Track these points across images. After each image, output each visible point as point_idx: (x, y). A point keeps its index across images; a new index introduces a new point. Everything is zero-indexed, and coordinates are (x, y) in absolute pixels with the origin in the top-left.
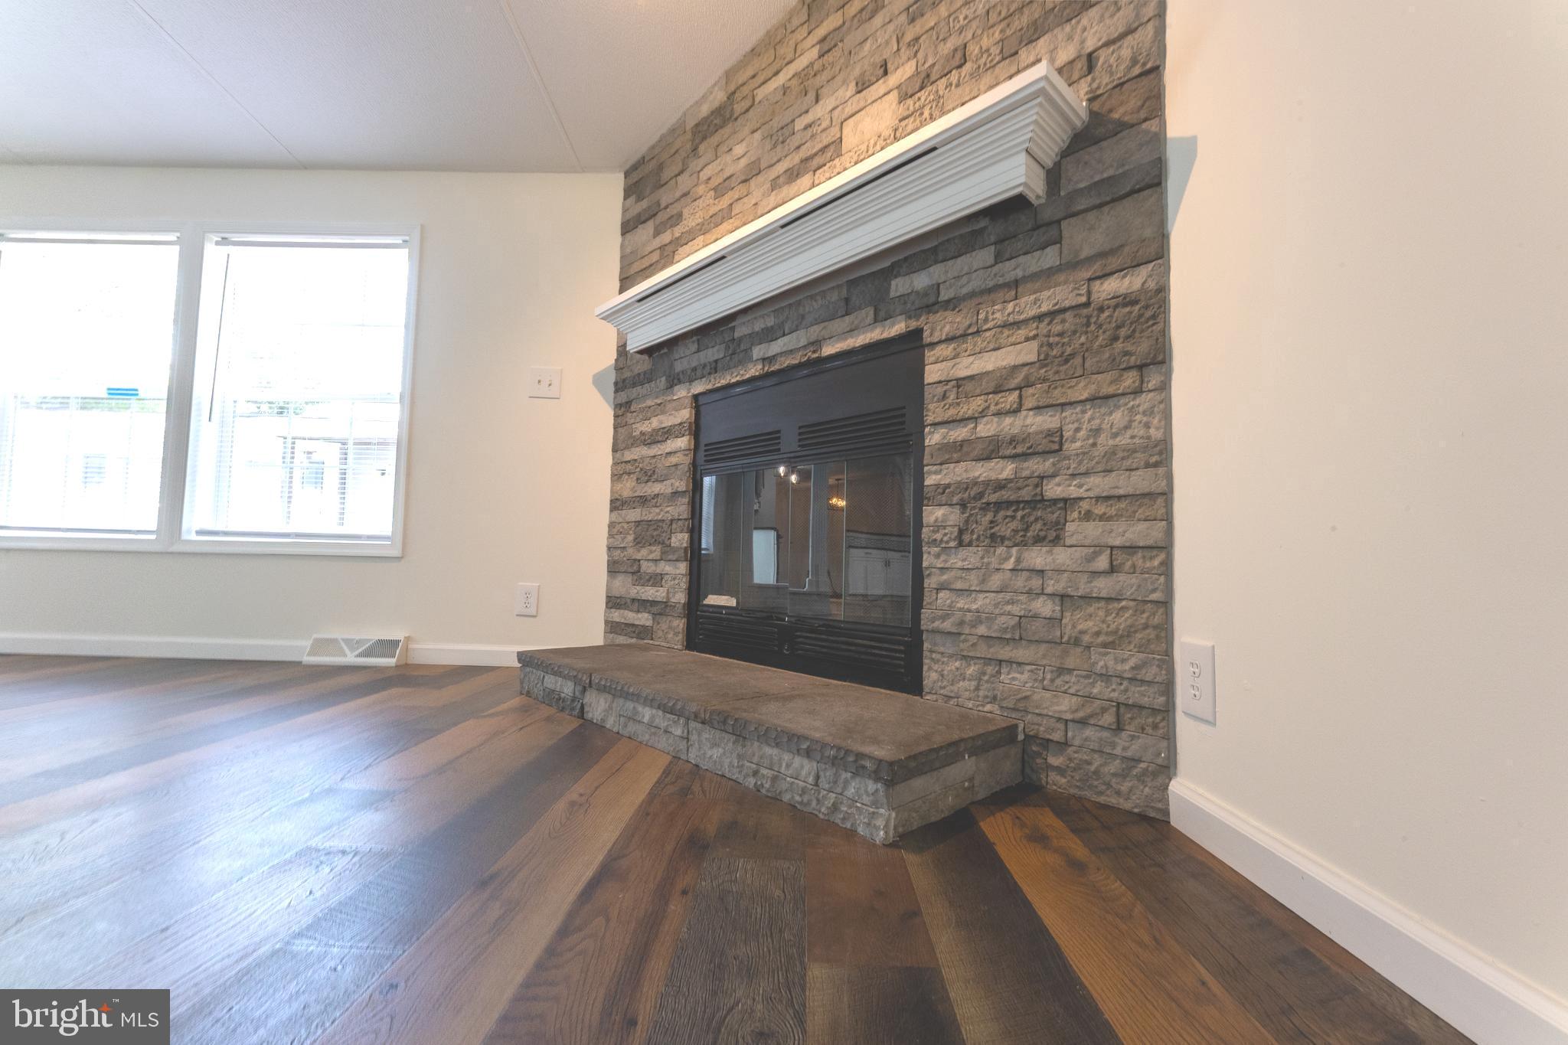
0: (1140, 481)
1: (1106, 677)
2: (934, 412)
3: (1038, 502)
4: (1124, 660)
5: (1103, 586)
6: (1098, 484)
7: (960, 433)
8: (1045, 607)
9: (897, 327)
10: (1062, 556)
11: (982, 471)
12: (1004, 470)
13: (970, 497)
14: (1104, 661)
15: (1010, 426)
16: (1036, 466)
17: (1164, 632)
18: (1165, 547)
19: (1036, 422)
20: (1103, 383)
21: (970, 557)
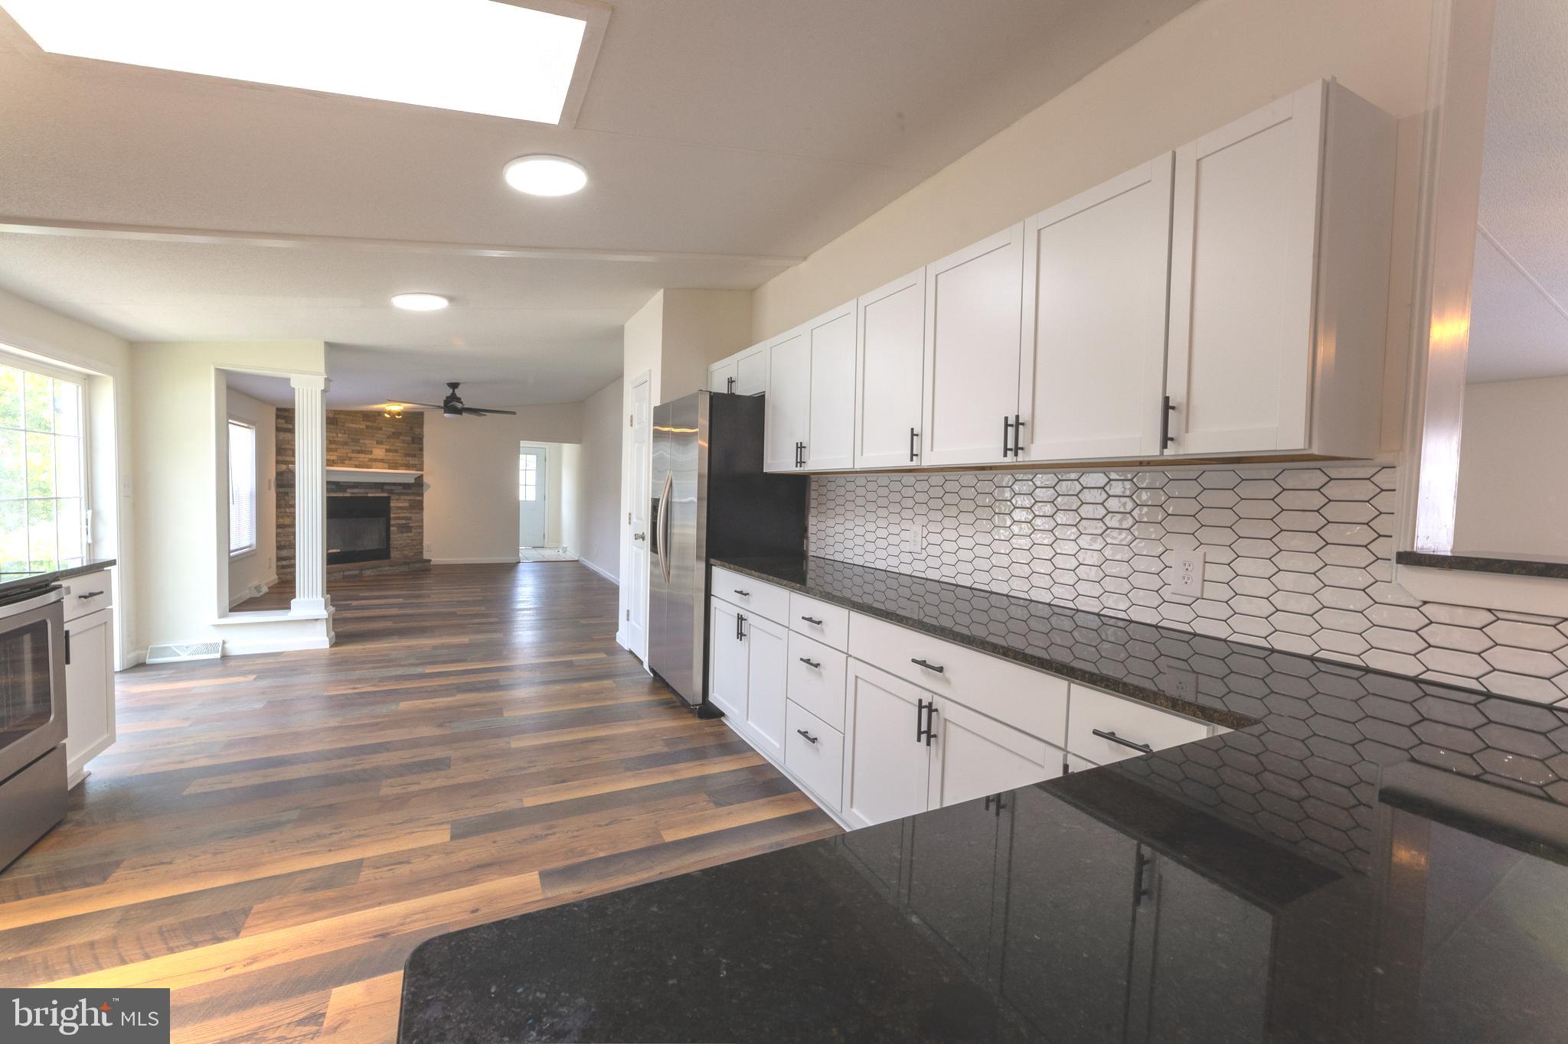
0: (419, 524)
1: (416, 549)
2: (392, 511)
3: (410, 526)
5: (416, 538)
6: (417, 524)
7: (397, 515)
8: (409, 541)
9: (386, 495)
10: (411, 534)
11: (400, 522)
12: (404, 522)
13: (399, 526)
14: (416, 547)
15: (404, 515)
16: (409, 521)
17: (422, 543)
18: (422, 532)
19: (408, 515)
20: (417, 511)
21: (399, 535)
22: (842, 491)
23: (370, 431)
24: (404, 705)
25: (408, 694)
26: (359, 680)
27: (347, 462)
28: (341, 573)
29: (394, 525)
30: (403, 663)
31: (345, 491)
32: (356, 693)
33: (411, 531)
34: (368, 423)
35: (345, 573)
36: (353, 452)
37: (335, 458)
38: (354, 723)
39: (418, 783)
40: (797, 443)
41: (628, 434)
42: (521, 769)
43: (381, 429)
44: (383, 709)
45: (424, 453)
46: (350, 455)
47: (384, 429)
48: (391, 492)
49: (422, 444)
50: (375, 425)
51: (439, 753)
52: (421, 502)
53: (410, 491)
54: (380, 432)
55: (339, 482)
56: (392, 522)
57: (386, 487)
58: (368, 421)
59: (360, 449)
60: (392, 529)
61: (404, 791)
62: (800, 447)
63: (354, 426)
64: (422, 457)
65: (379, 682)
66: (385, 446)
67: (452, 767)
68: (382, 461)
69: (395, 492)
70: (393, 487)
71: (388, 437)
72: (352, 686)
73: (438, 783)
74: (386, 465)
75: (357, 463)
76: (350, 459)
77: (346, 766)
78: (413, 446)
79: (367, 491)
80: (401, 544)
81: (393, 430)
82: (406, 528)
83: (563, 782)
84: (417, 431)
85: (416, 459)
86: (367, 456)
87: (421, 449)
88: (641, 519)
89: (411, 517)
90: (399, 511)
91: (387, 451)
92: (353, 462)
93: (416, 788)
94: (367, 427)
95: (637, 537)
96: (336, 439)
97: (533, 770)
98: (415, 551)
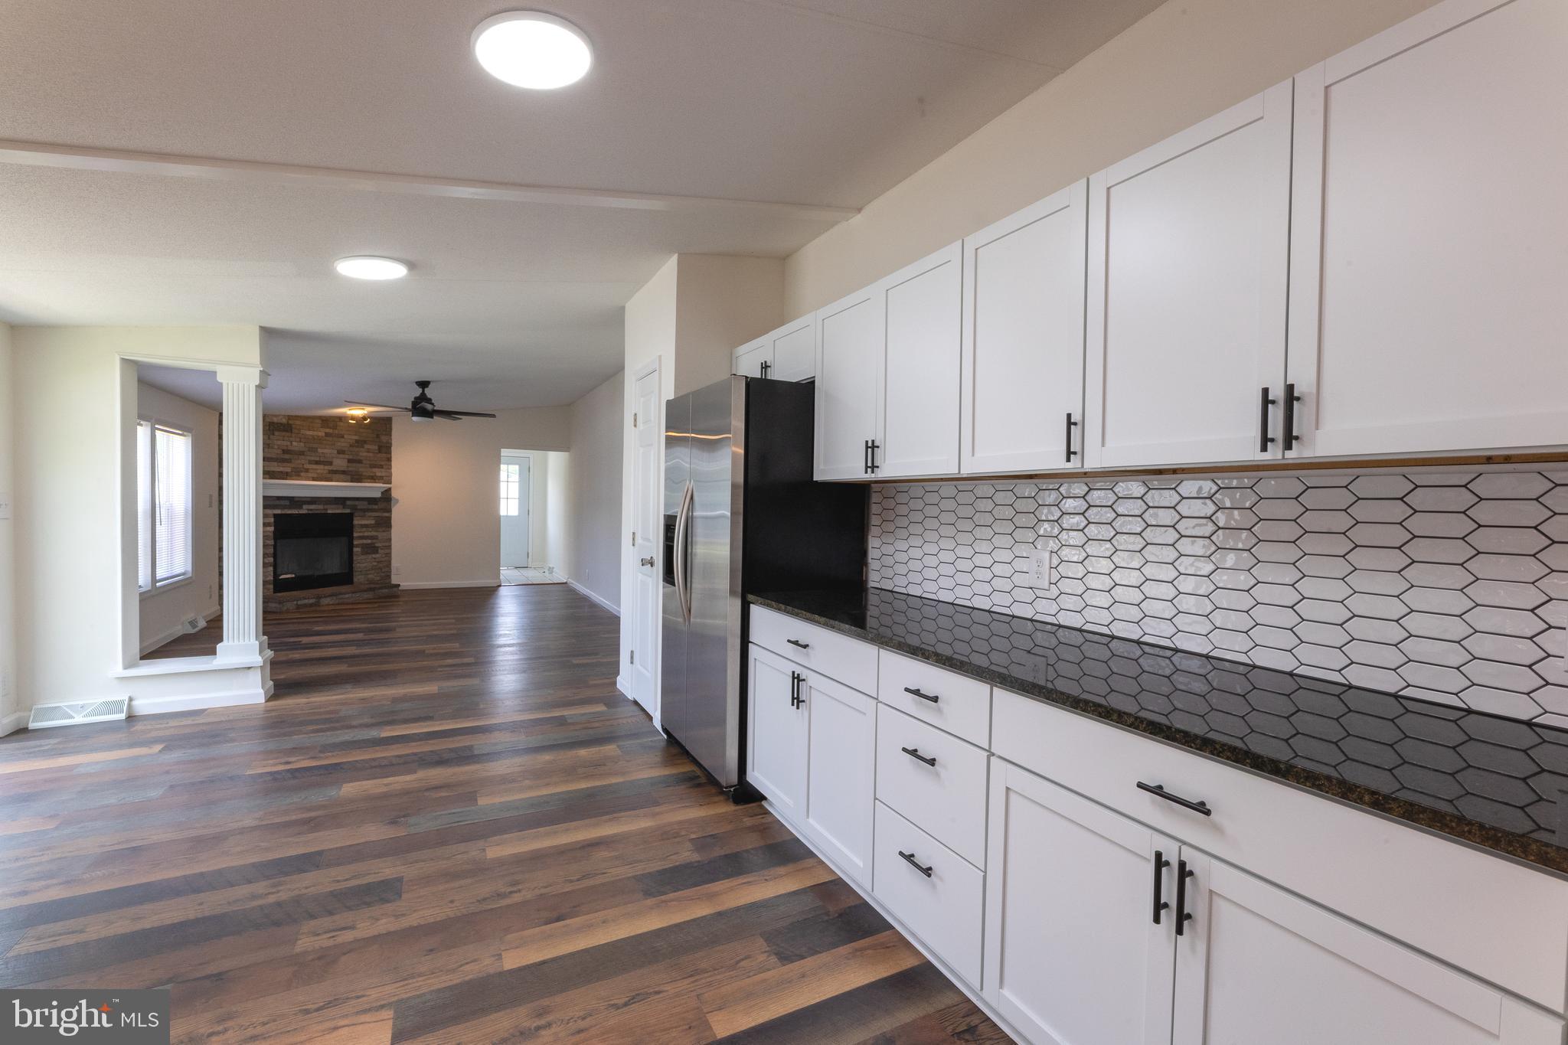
0: (387, 544)
1: (384, 572)
2: (356, 529)
3: (375, 547)
4: (386, 569)
5: (383, 559)
6: (384, 544)
7: (361, 534)
8: (375, 564)
9: (348, 511)
10: (378, 556)
11: (365, 541)
12: (369, 541)
13: (363, 546)
14: (383, 570)
15: (369, 534)
16: (374, 541)
17: (390, 564)
18: (390, 553)
19: (374, 534)
20: (384, 529)
21: (363, 557)
22: (920, 504)
23: (331, 439)
24: (349, 789)
25: (355, 771)
26: (293, 751)
27: (302, 474)
28: (295, 602)
29: (357, 546)
30: (354, 723)
31: (300, 507)
32: (288, 771)
33: (377, 552)
34: (328, 430)
35: (299, 603)
36: (310, 462)
37: (289, 470)
38: (277, 820)
39: (353, 928)
40: (867, 442)
41: (631, 438)
42: (501, 896)
43: (343, 437)
44: (317, 797)
45: (393, 463)
46: (307, 466)
47: (345, 436)
48: (354, 508)
49: (390, 453)
50: (336, 432)
51: (386, 869)
52: (389, 519)
53: (376, 507)
54: (343, 440)
55: (293, 497)
56: (355, 542)
57: (348, 503)
58: (328, 427)
59: (318, 459)
60: (355, 549)
61: (331, 943)
62: (871, 447)
63: (311, 433)
64: (391, 469)
65: (320, 752)
66: (347, 456)
67: (404, 896)
68: (344, 472)
69: (359, 507)
70: (357, 503)
71: (351, 446)
72: (283, 760)
73: (385, 925)
74: (349, 477)
75: (315, 476)
76: (307, 470)
77: (254, 897)
78: (379, 455)
79: (326, 507)
80: (365, 567)
81: (356, 438)
82: (371, 549)
83: (558, 919)
84: (384, 438)
85: (383, 470)
86: (326, 467)
87: (389, 460)
88: (648, 540)
89: (377, 536)
90: (364, 529)
91: (350, 461)
92: (310, 475)
93: (348, 936)
94: (327, 434)
95: (644, 562)
96: (290, 448)
97: (517, 898)
98: (383, 574)
